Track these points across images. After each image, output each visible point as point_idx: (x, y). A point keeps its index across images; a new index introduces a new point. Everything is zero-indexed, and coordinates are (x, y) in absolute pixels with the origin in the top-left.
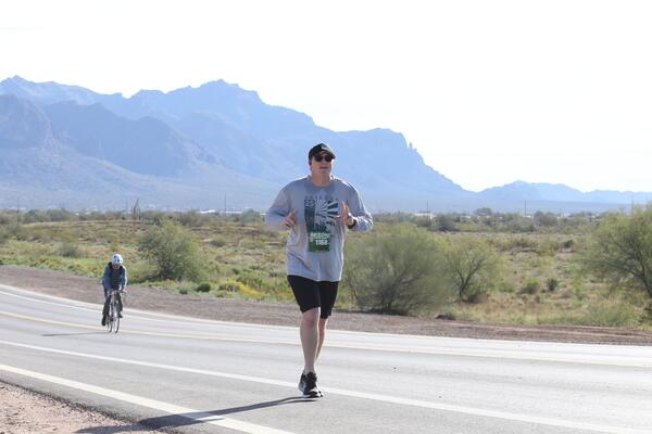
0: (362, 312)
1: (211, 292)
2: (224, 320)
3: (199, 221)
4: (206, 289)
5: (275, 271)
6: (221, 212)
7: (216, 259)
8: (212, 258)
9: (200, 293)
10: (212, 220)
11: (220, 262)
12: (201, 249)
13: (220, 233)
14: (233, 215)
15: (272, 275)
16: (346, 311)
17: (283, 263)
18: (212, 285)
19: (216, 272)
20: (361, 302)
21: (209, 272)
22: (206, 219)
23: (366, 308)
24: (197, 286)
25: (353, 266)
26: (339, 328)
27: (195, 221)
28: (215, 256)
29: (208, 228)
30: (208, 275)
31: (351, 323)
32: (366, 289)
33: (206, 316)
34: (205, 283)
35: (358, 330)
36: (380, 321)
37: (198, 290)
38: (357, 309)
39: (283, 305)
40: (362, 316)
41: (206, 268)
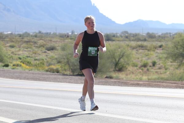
0: (73, 75)
1: (9, 67)
2: (15, 79)
3: (4, 37)
4: (7, 66)
5: (37, 58)
6: (14, 33)
7: (11, 53)
8: (10, 53)
9: (5, 68)
10: (9, 37)
11: (13, 54)
12: (4, 49)
13: (13, 42)
14: (18, 34)
15: (35, 60)
16: (67, 75)
17: (39, 54)
18: (10, 64)
19: (11, 59)
20: (73, 71)
21: (8, 58)
22: (7, 36)
23: (75, 74)
24: (3, 64)
25: (70, 56)
26: (64, 82)
27: (2, 37)
28: (11, 52)
29: (8, 40)
30: (8, 60)
31: (69, 80)
32: (75, 65)
33: (7, 77)
34: (7, 63)
35: (72, 83)
36: (81, 79)
37: (4, 66)
38: (72, 74)
39: (40, 73)
40: (74, 77)
41: (7, 57)
